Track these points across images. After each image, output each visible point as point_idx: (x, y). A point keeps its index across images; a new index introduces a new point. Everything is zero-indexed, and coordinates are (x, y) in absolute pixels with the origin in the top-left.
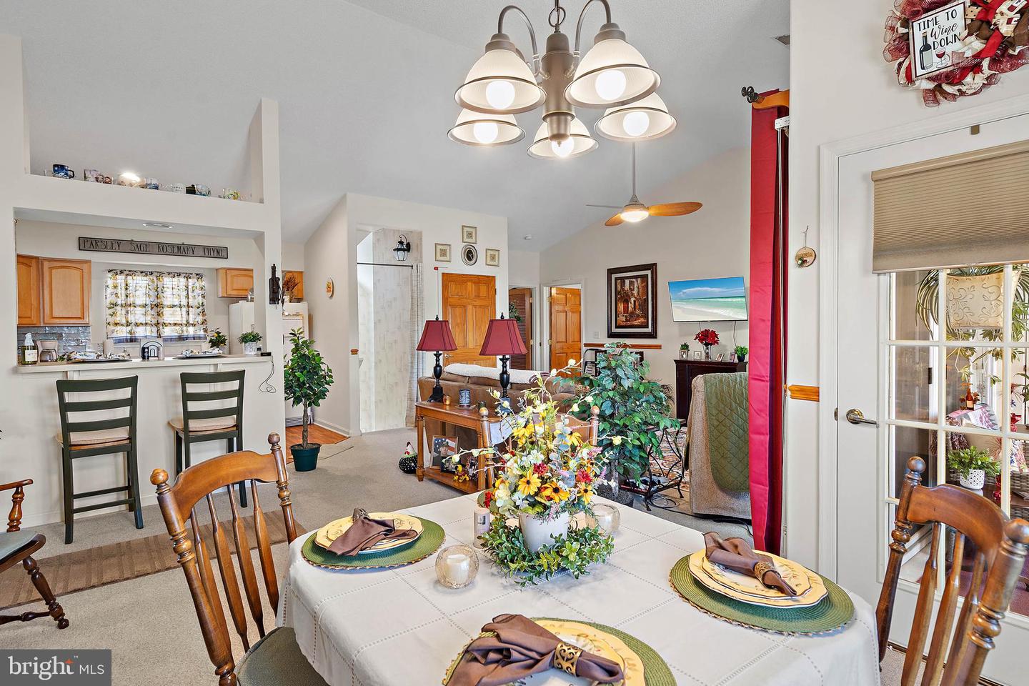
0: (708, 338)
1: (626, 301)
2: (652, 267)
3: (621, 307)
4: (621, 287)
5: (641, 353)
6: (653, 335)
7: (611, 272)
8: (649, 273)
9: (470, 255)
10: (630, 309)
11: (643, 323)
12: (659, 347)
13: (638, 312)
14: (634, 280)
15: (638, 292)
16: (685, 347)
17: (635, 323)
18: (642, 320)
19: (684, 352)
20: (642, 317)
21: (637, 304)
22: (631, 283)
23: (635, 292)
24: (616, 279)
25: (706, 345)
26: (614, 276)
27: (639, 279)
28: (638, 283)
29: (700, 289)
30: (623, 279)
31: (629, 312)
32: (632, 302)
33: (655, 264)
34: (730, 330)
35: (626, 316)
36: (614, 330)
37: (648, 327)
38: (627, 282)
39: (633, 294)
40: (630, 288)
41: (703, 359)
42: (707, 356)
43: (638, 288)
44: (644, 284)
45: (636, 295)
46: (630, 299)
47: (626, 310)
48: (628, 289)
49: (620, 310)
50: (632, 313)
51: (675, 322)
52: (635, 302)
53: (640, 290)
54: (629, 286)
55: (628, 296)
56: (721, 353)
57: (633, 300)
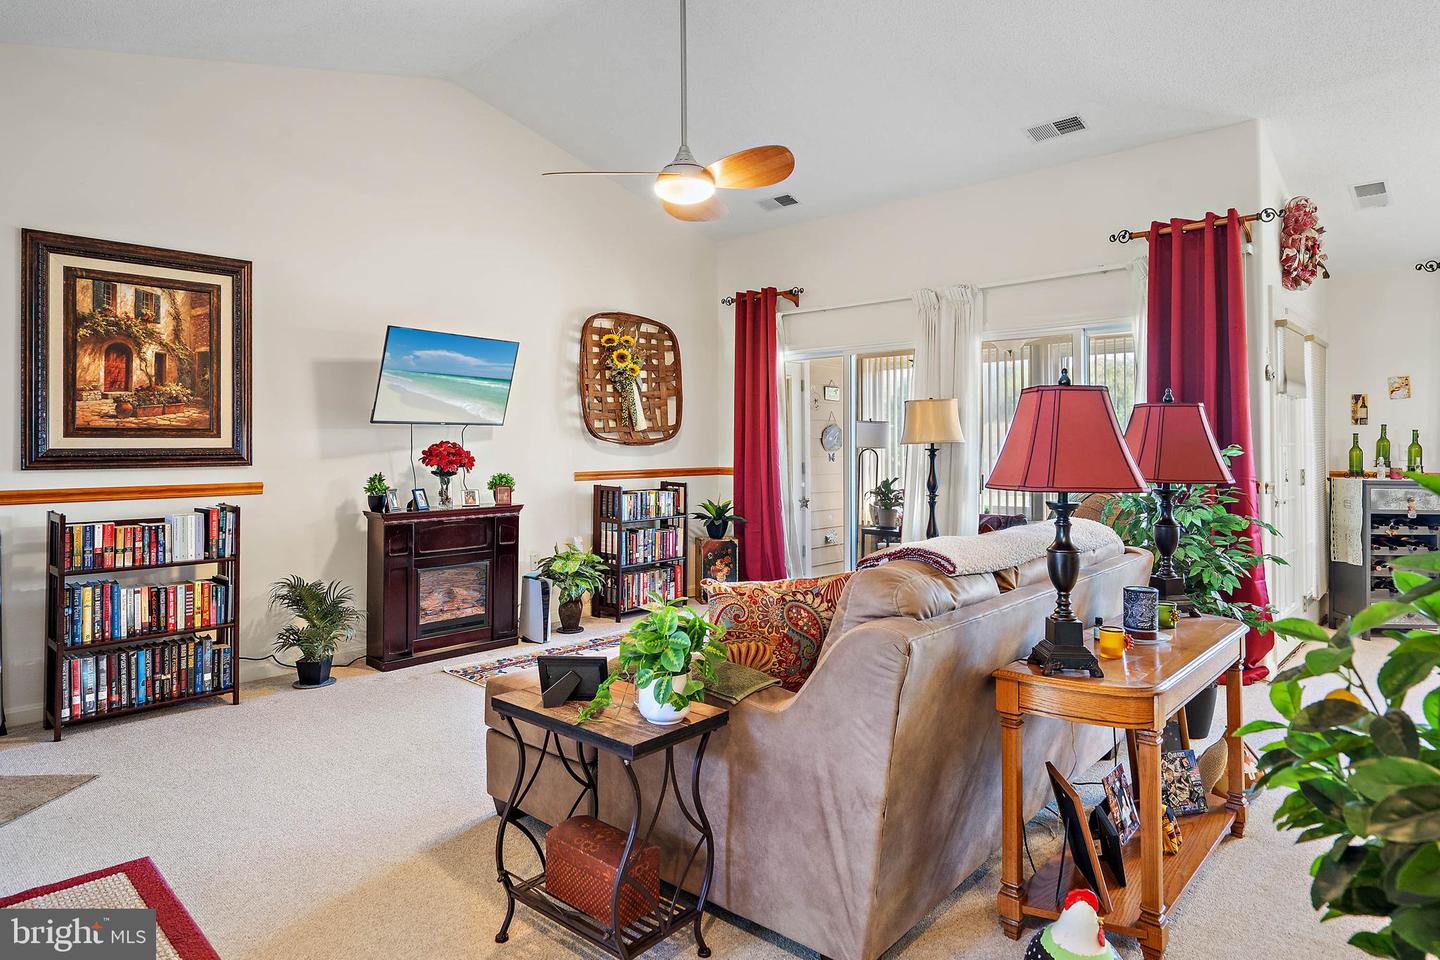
0: (447, 459)
1: (120, 346)
2: (238, 269)
3: (93, 367)
4: (97, 302)
5: (236, 511)
6: (236, 457)
7: (38, 241)
8: (219, 280)
10: (138, 376)
11: (194, 421)
12: (255, 489)
13: (173, 388)
14: (158, 291)
15: (177, 333)
17: (161, 421)
20: (195, 404)
21: (170, 364)
22: (141, 299)
23: (164, 327)
24: (70, 273)
26: (57, 260)
27: (180, 296)
28: (174, 301)
30: (100, 278)
31: (134, 385)
32: (149, 356)
33: (246, 262)
35: (116, 400)
36: (60, 443)
37: (218, 435)
38: (126, 295)
39: (151, 335)
40: (138, 314)
41: (436, 505)
42: (444, 497)
43: (177, 318)
44: (199, 311)
45: (166, 337)
46: (139, 345)
47: (118, 379)
48: (132, 315)
49: (88, 378)
50: (146, 392)
51: (372, 422)
52: (159, 358)
53: (186, 325)
54: (137, 307)
55: (129, 335)
56: (470, 490)
57: (150, 351)
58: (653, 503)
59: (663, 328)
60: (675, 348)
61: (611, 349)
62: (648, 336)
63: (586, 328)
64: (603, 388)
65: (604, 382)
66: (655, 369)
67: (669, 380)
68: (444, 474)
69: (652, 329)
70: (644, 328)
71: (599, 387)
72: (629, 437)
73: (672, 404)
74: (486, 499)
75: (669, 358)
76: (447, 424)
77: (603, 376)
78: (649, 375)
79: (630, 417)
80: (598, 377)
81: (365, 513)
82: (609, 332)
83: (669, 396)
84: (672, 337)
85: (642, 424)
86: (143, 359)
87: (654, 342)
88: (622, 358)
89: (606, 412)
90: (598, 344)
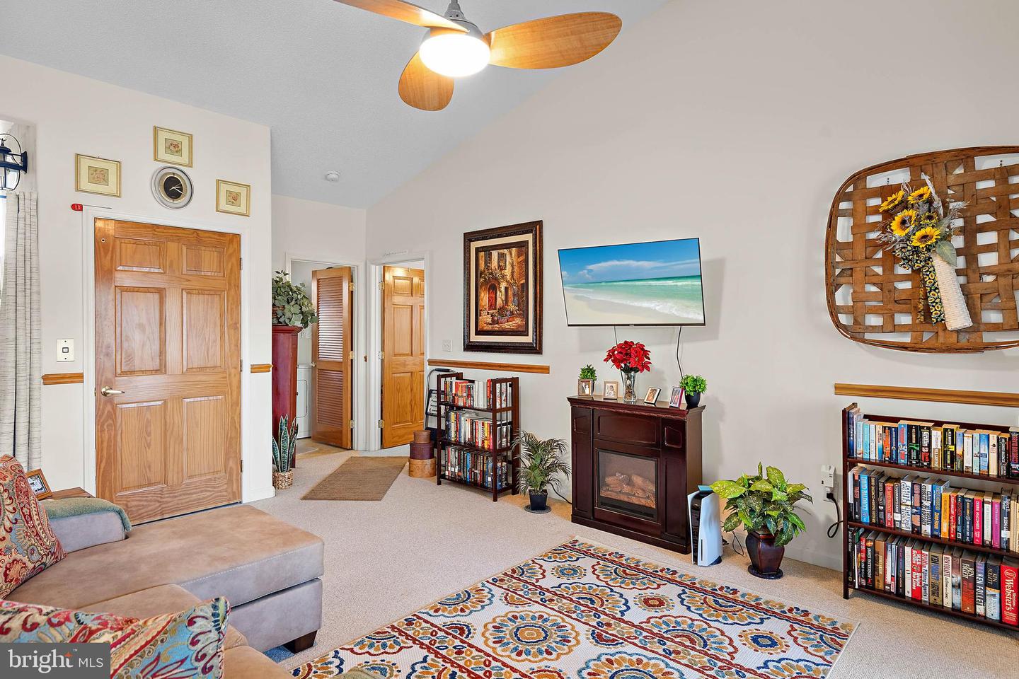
1: (493, 288)
2: (535, 228)
3: (485, 297)
4: (485, 264)
6: (535, 349)
7: (469, 237)
8: (529, 237)
9: (173, 188)
10: (499, 302)
11: (519, 326)
12: (545, 370)
13: (512, 306)
14: (505, 250)
15: (513, 273)
16: (589, 374)
17: (508, 326)
18: (518, 321)
19: (587, 383)
20: (518, 315)
21: (510, 293)
22: (501, 257)
23: (508, 272)
24: (478, 250)
25: (627, 370)
26: (474, 245)
27: (514, 251)
28: (511, 257)
30: (488, 250)
31: (498, 307)
32: (503, 289)
33: (540, 223)
34: (670, 343)
35: (492, 315)
36: (474, 338)
37: (528, 334)
38: (495, 254)
39: (503, 276)
40: (499, 266)
41: (623, 398)
42: (630, 391)
43: (512, 265)
44: (521, 258)
45: (508, 277)
46: (499, 284)
47: (492, 304)
48: (497, 268)
49: (483, 304)
50: (502, 309)
51: (569, 325)
52: (506, 289)
53: (516, 268)
54: (499, 262)
55: (496, 279)
57: (503, 285)
61: (892, 214)
64: (889, 269)
65: (891, 259)
68: (630, 371)
71: (879, 270)
76: (635, 325)
80: (879, 255)
86: (500, 292)
88: (904, 223)
89: (892, 302)
90: (875, 210)
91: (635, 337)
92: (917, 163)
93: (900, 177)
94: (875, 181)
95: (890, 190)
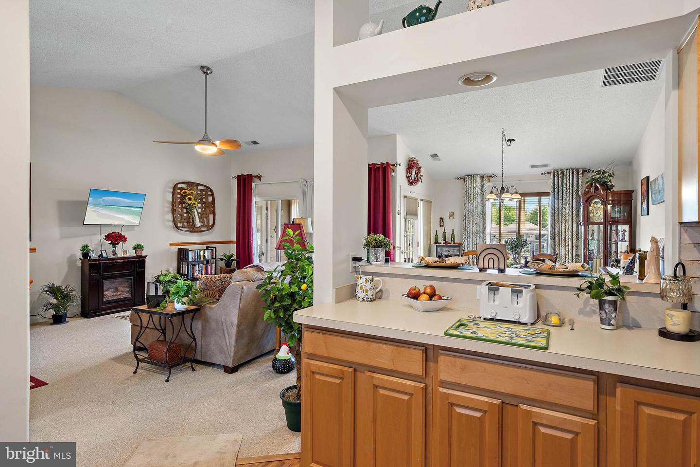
0: (115, 238)
12: (34, 250)
29: (115, 198)
41: (111, 256)
42: (114, 253)
51: (83, 225)
56: (125, 250)
58: (202, 254)
59: (207, 187)
60: (213, 195)
61: (186, 196)
62: (201, 191)
63: (175, 187)
64: (182, 211)
65: (182, 208)
66: (205, 203)
67: (210, 208)
68: (114, 244)
69: (203, 188)
70: (199, 187)
71: (180, 210)
72: (193, 229)
73: (211, 217)
74: (132, 253)
75: (210, 199)
76: (115, 225)
77: (182, 206)
78: (202, 205)
79: (193, 221)
80: (180, 206)
81: (80, 259)
82: (184, 189)
83: (211, 213)
84: (211, 191)
85: (198, 224)
87: (204, 193)
88: (190, 199)
89: (183, 220)
90: (180, 194)
91: (118, 230)
92: (190, 184)
93: (184, 186)
94: (179, 186)
95: (181, 189)
